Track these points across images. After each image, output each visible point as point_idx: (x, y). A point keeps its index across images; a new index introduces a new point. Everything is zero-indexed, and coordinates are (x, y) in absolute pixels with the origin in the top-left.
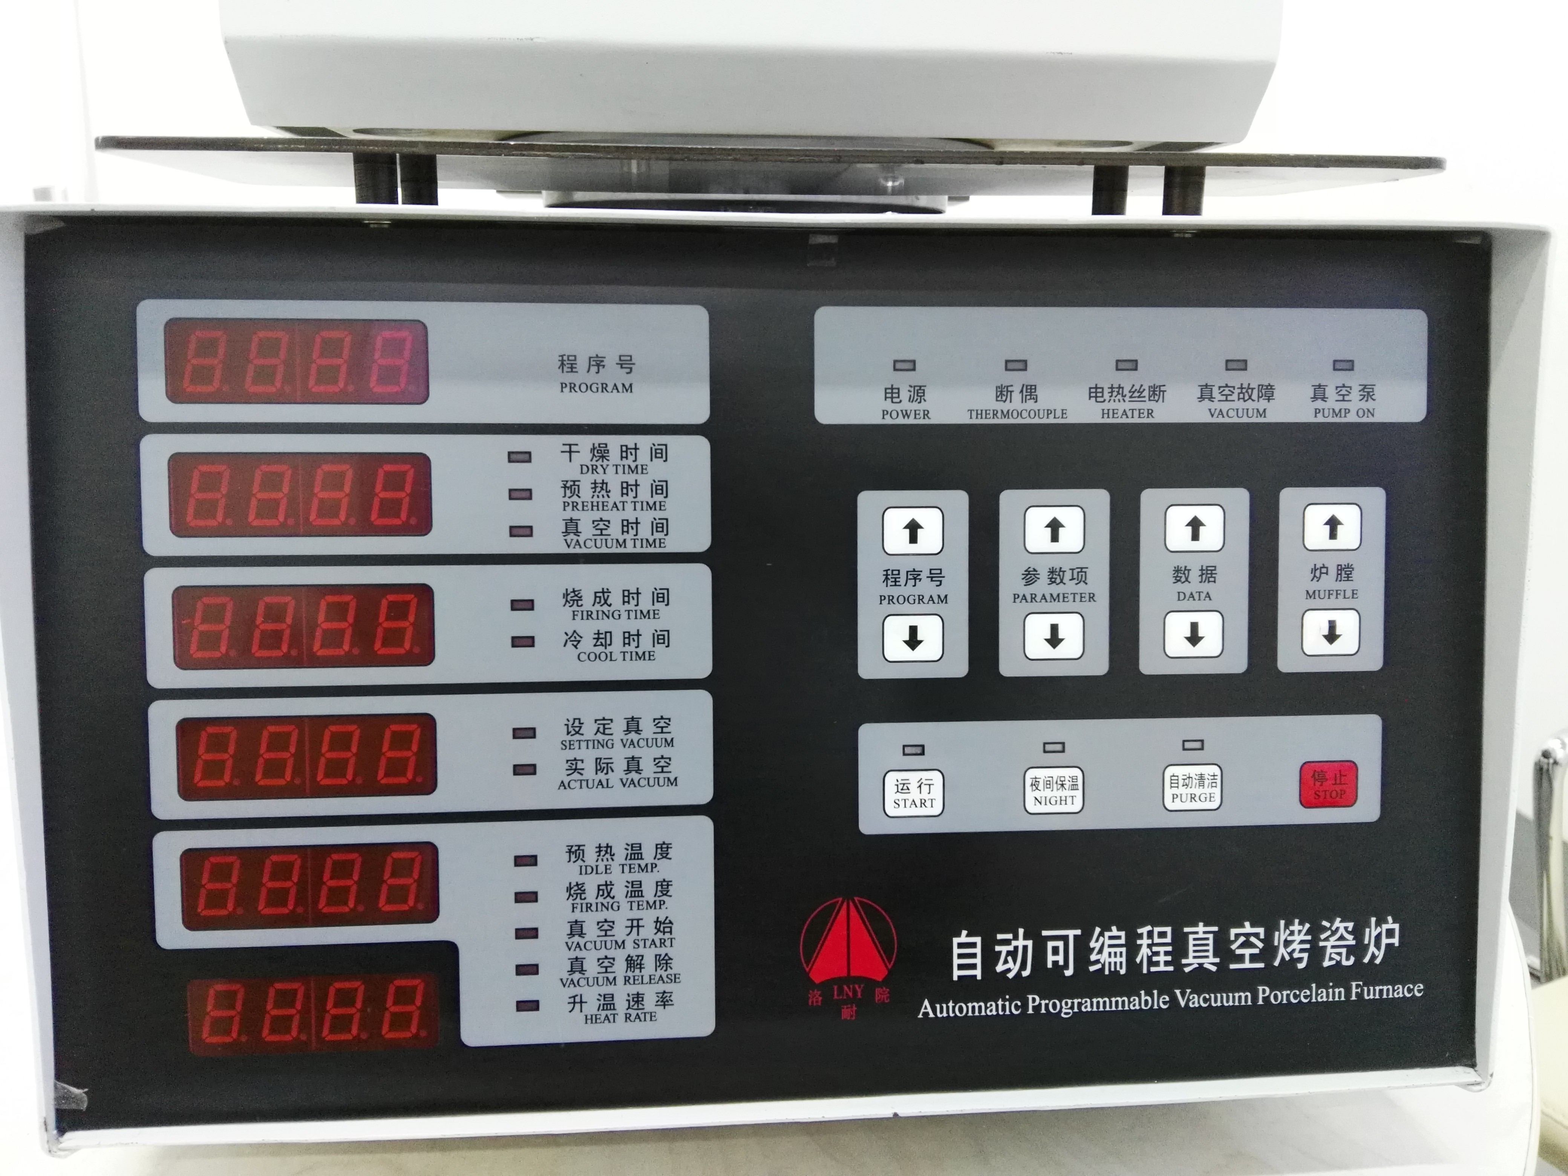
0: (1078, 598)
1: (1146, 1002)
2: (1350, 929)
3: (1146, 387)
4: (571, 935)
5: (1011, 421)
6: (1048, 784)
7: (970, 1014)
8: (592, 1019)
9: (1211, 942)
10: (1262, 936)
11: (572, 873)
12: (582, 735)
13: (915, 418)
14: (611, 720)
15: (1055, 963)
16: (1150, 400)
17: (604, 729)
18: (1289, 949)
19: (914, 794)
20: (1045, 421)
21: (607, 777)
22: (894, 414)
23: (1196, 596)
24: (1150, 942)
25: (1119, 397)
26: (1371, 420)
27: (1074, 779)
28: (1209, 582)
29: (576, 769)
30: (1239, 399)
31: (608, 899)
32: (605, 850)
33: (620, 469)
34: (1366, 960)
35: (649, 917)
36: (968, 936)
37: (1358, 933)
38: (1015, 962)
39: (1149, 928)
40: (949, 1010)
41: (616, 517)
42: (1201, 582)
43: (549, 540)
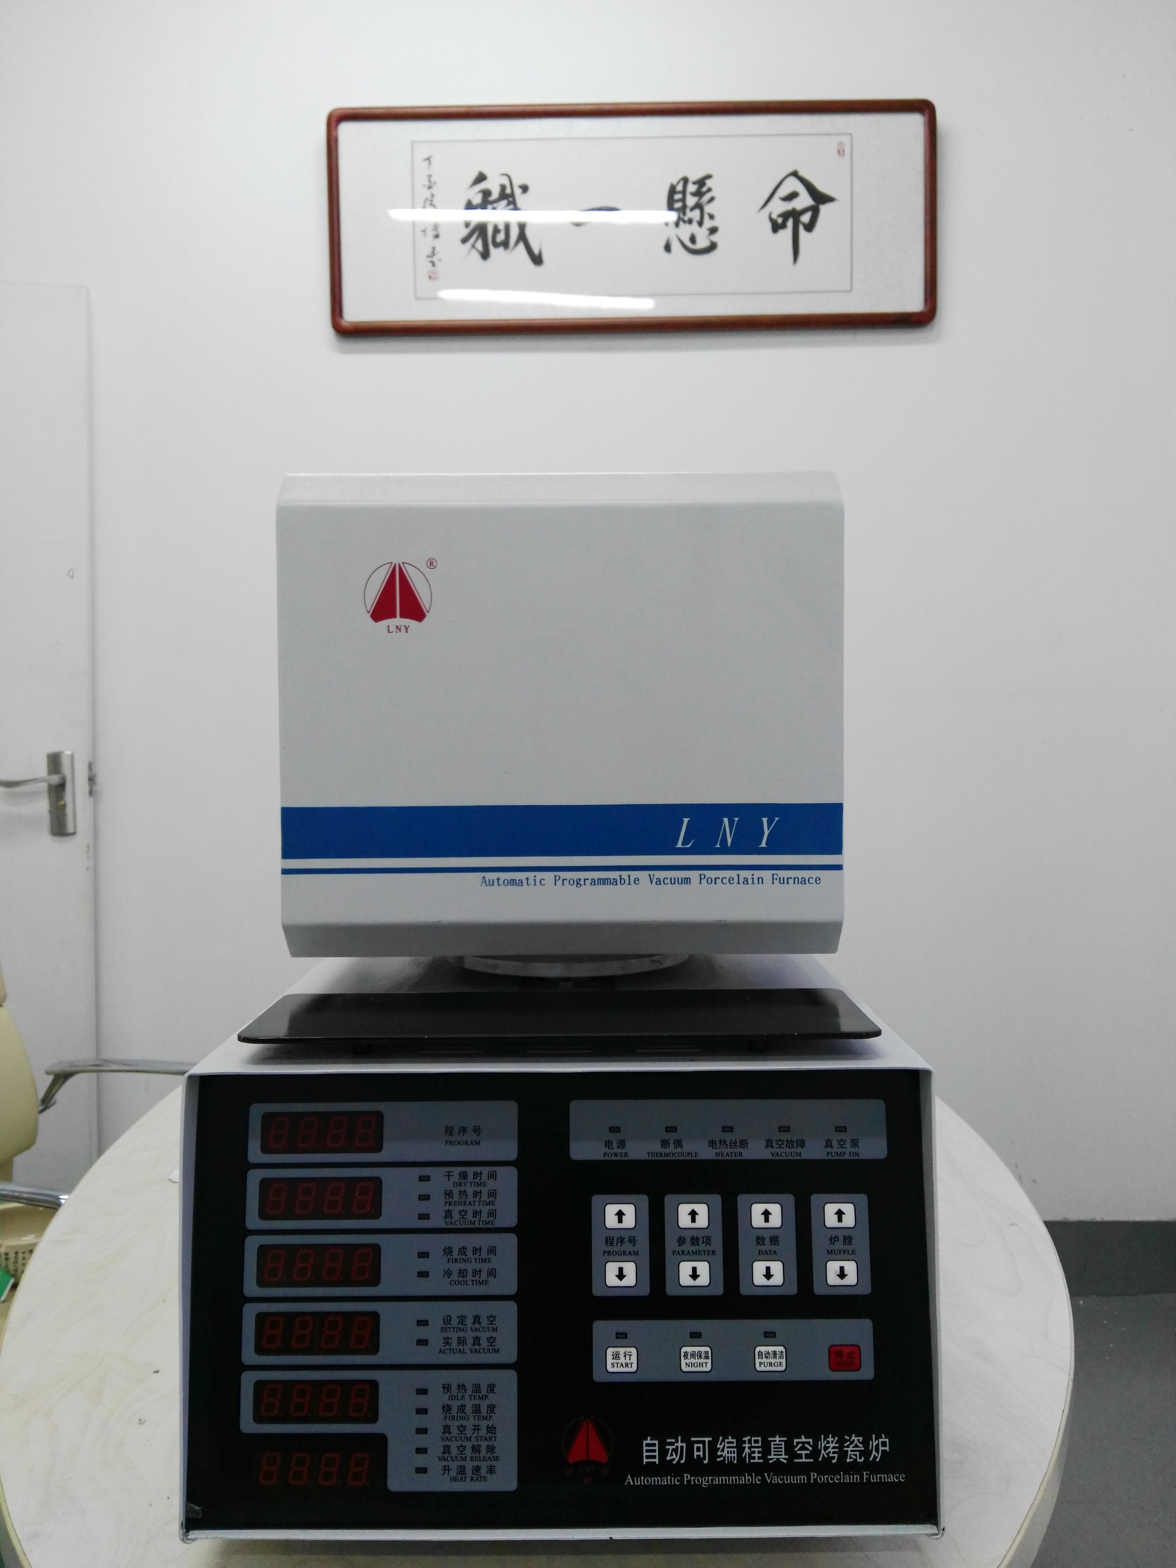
0: (706, 1253)
1: (749, 1479)
2: (861, 1441)
3: (738, 1140)
4: (444, 1433)
5: (669, 1158)
6: (693, 1355)
7: (653, 1483)
8: (453, 1479)
9: (783, 1446)
10: (811, 1444)
11: (445, 1399)
12: (451, 1324)
13: (620, 1156)
14: (466, 1317)
15: (698, 1456)
16: (740, 1148)
17: (462, 1321)
18: (827, 1452)
19: (622, 1360)
20: (687, 1158)
21: (464, 1347)
22: (610, 1155)
23: (769, 1252)
24: (750, 1445)
25: (725, 1146)
26: (857, 1158)
27: (706, 1353)
28: (775, 1245)
29: (448, 1343)
30: (786, 1147)
31: (463, 1414)
32: (461, 1387)
33: (473, 1184)
34: (871, 1459)
35: (484, 1424)
36: (651, 1440)
37: (865, 1443)
38: (676, 1456)
39: (749, 1438)
40: (642, 1481)
41: (470, 1209)
42: (771, 1245)
43: (437, 1221)
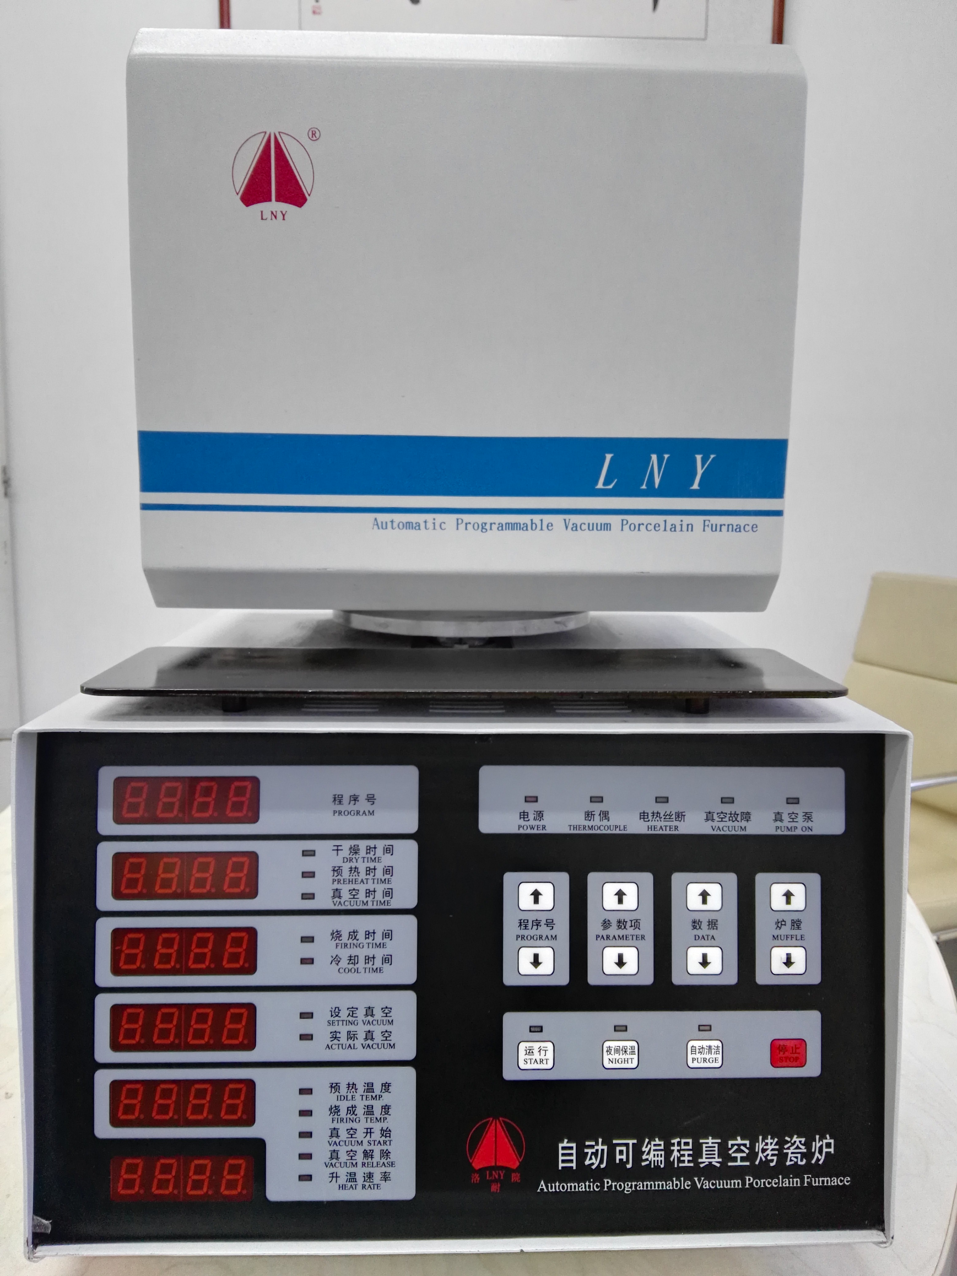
1: (677, 1185)
2: (803, 1142)
3: (673, 813)
4: (331, 1136)
5: (593, 832)
6: (617, 1051)
7: (569, 1190)
8: (343, 1187)
9: (716, 1149)
10: (748, 1146)
11: (332, 1099)
12: (340, 1017)
13: (537, 830)
14: (357, 1009)
15: (621, 1160)
16: (676, 820)
17: (353, 1014)
18: (765, 1154)
19: (536, 1056)
20: (614, 832)
21: (354, 1042)
22: (525, 828)
23: (706, 938)
24: (679, 1148)
25: (658, 818)
26: (810, 833)
27: (633, 1048)
28: (713, 929)
29: (336, 1037)
30: (729, 820)
31: (353, 1116)
32: (352, 1086)
33: (366, 860)
34: (813, 1162)
35: (377, 1127)
36: (567, 1142)
37: (808, 1145)
39: (678, 1140)
40: (556, 1187)
41: (362, 888)
42: (709, 929)
43: (324, 901)
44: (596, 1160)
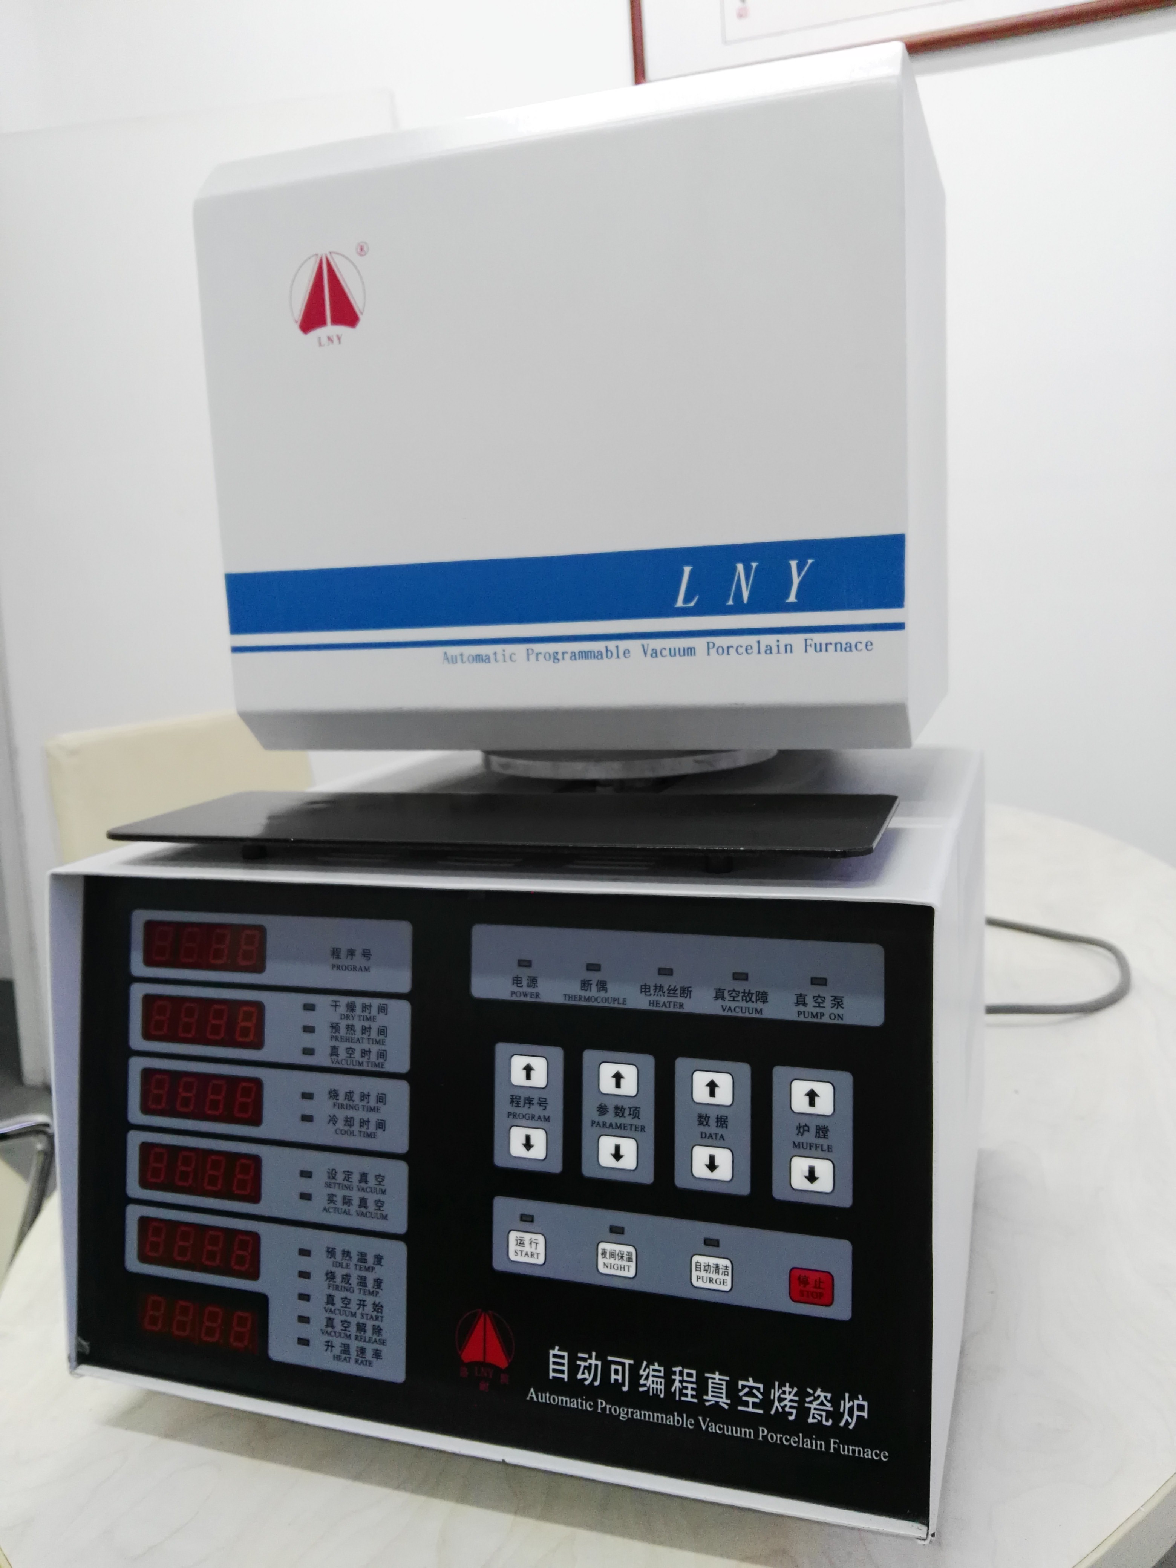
0: (633, 1128)
1: (678, 1421)
2: (829, 1398)
3: (678, 987)
4: (328, 1303)
5: (591, 1004)
6: (613, 1255)
7: (560, 1404)
8: (337, 1358)
9: (724, 1387)
10: (762, 1390)
11: (328, 1264)
12: (336, 1180)
13: (532, 998)
14: (352, 1173)
15: (616, 1380)
16: (681, 996)
17: (349, 1178)
18: (782, 1404)
19: (527, 1248)
20: (612, 1005)
21: (349, 1208)
22: (518, 994)
23: (714, 1136)
24: (681, 1378)
25: (661, 993)
26: (840, 1022)
27: (630, 1254)
28: (723, 1127)
29: (332, 1201)
30: (743, 1000)
31: (347, 1285)
32: (346, 1253)
33: (362, 1018)
34: (842, 1424)
35: (370, 1300)
36: (559, 1350)
37: (835, 1402)
38: (589, 1373)
39: (680, 1368)
40: (546, 1398)
41: (358, 1047)
42: (717, 1126)
43: (322, 1058)
44: (589, 1376)
